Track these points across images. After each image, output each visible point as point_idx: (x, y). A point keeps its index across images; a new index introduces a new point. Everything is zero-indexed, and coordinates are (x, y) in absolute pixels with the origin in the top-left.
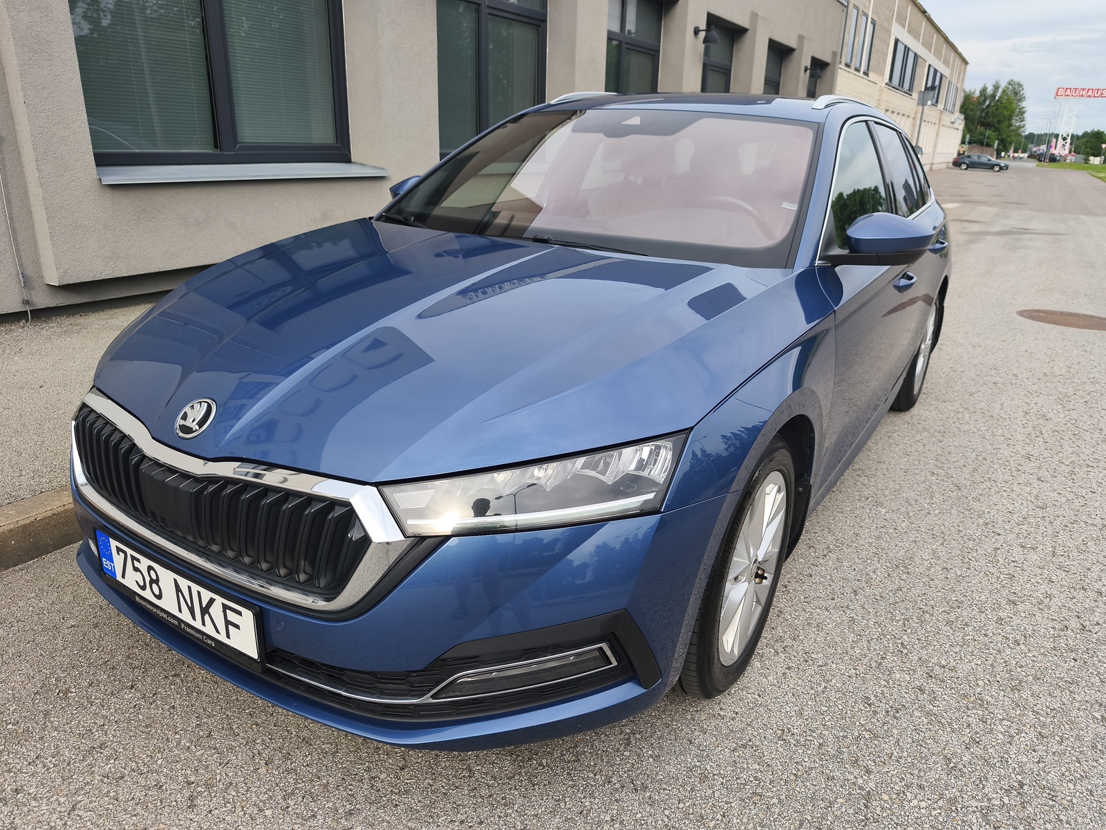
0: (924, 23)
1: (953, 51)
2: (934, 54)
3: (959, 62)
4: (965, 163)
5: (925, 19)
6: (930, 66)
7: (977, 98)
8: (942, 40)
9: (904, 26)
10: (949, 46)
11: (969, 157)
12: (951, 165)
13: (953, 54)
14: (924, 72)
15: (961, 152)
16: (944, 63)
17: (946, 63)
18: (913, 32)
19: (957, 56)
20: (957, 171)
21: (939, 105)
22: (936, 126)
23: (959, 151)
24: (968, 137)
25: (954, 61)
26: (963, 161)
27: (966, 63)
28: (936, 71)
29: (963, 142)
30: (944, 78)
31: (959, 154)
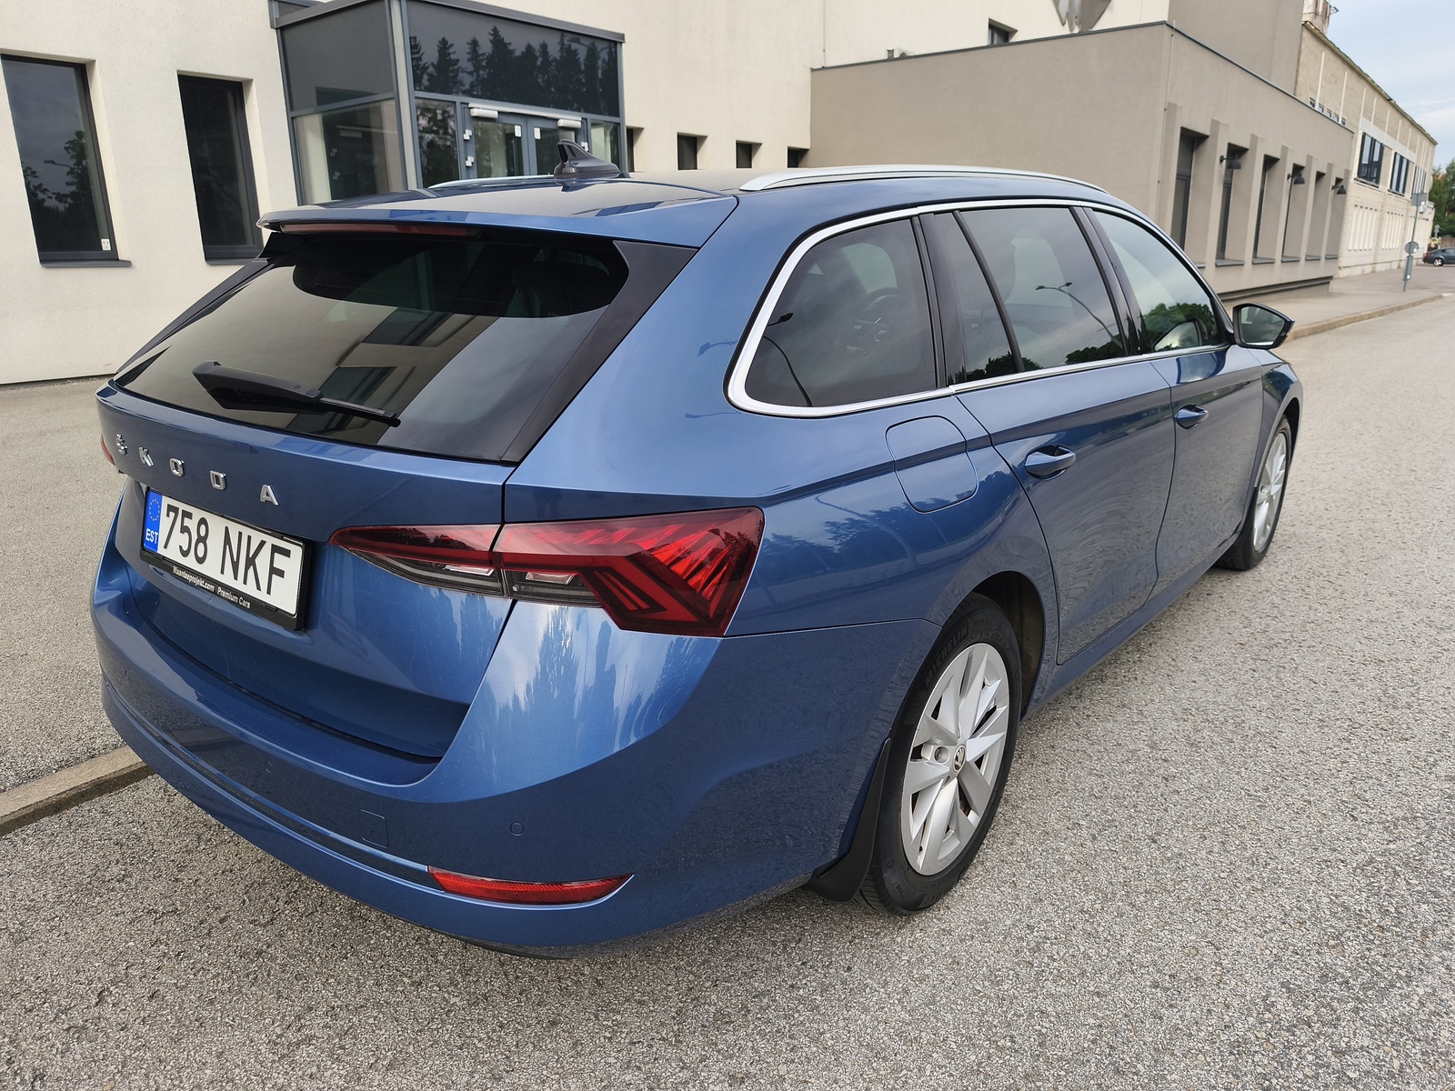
0: (1389, 111)
1: (1419, 133)
2: (1400, 141)
3: (1426, 143)
4: (1438, 258)
5: (1390, 107)
6: (1396, 153)
7: (1442, 178)
8: (1407, 123)
9: (1370, 119)
10: (1415, 130)
11: (1443, 251)
12: (1421, 262)
13: (1419, 137)
14: (1389, 161)
15: (1433, 246)
16: (1410, 148)
17: (1412, 148)
18: (1379, 123)
19: (1424, 137)
20: (1429, 268)
21: (1405, 194)
22: (1404, 217)
23: (1429, 245)
24: (1438, 227)
25: (1421, 144)
26: (1436, 256)
27: (1434, 143)
28: (1402, 158)
29: (1433, 235)
30: (1410, 164)
31: (1430, 248)
